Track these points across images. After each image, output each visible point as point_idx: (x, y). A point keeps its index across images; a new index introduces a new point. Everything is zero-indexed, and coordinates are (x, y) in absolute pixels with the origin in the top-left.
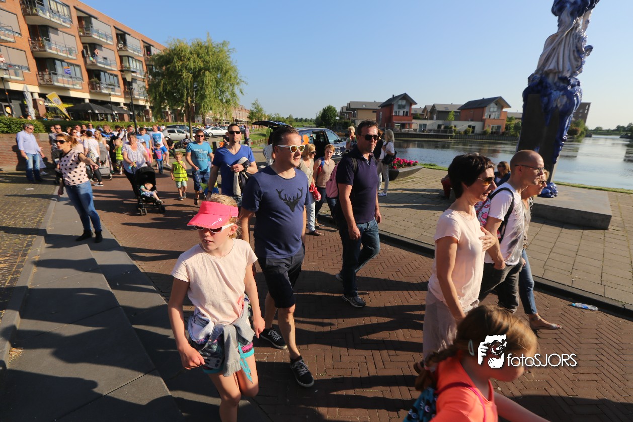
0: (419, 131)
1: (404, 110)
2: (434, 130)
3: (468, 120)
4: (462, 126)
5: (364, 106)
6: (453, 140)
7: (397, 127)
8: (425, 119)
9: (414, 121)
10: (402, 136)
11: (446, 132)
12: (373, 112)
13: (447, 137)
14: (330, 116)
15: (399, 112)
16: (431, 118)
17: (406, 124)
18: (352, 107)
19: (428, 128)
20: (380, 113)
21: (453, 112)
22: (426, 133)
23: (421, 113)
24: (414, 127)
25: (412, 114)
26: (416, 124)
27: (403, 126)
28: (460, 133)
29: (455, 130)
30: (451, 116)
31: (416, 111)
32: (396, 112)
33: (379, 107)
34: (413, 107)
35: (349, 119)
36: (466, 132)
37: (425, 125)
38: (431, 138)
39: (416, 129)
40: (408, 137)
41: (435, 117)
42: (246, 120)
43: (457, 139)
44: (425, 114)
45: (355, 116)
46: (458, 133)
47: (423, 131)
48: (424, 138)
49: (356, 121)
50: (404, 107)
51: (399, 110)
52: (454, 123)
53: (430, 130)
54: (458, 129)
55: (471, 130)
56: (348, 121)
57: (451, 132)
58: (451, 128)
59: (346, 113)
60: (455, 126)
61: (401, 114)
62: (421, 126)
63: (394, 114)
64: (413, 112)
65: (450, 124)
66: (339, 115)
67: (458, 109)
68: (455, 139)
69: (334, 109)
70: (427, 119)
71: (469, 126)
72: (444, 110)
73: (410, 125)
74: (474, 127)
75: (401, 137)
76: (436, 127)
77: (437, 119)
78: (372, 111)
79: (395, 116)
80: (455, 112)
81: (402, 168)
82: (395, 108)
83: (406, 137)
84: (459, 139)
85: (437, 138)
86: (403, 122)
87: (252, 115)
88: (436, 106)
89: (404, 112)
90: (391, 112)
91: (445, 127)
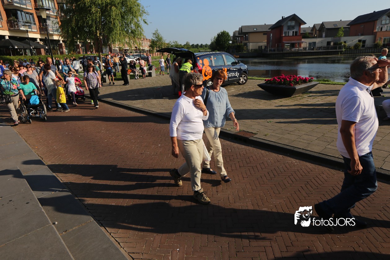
0: (308, 50)
1: (293, 30)
2: (323, 48)
3: (358, 35)
4: (352, 41)
5: (255, 29)
6: (342, 55)
7: (287, 46)
8: (314, 37)
9: (303, 40)
10: (292, 55)
11: (336, 48)
12: (264, 34)
13: (337, 53)
14: (224, 41)
15: (288, 32)
16: (320, 36)
17: (296, 43)
18: (243, 31)
19: (317, 45)
20: (271, 35)
21: (342, 28)
22: (315, 51)
23: (309, 31)
24: (303, 45)
25: (301, 34)
26: (305, 43)
27: (293, 45)
28: (350, 49)
29: (345, 46)
30: (341, 32)
31: (304, 31)
32: (286, 33)
33: (269, 29)
34: (302, 26)
35: (241, 42)
36: (356, 46)
37: (315, 43)
38: (320, 55)
39: (306, 48)
40: (298, 56)
41: (324, 35)
42: (148, 49)
43: (347, 54)
44: (314, 32)
45: (247, 39)
46: (348, 48)
47: (313, 49)
48: (314, 55)
49: (248, 44)
50: (293, 27)
51: (288, 31)
52: (343, 39)
53: (320, 48)
54: (347, 44)
55: (361, 44)
56: (241, 44)
57: (340, 48)
58: (341, 44)
59: (238, 37)
60: (345, 42)
61: (291, 34)
62: (310, 44)
63: (284, 35)
64: (302, 32)
65: (340, 40)
66: (232, 39)
67: (347, 25)
68: (346, 54)
69: (228, 34)
70: (316, 37)
71: (360, 41)
72: (333, 27)
73: (300, 44)
74: (364, 42)
75: (291, 57)
76: (325, 44)
77: (326, 36)
78: (262, 34)
79: (285, 36)
80: (344, 28)
81: (298, 85)
82: (285, 29)
83: (296, 56)
84: (349, 54)
85: (327, 55)
86: (293, 42)
87: (153, 44)
88: (324, 24)
89: (293, 32)
90: (281, 33)
91: (335, 44)
